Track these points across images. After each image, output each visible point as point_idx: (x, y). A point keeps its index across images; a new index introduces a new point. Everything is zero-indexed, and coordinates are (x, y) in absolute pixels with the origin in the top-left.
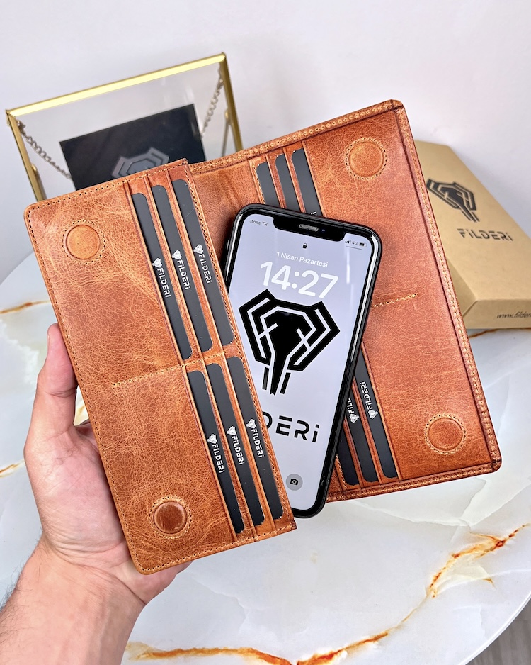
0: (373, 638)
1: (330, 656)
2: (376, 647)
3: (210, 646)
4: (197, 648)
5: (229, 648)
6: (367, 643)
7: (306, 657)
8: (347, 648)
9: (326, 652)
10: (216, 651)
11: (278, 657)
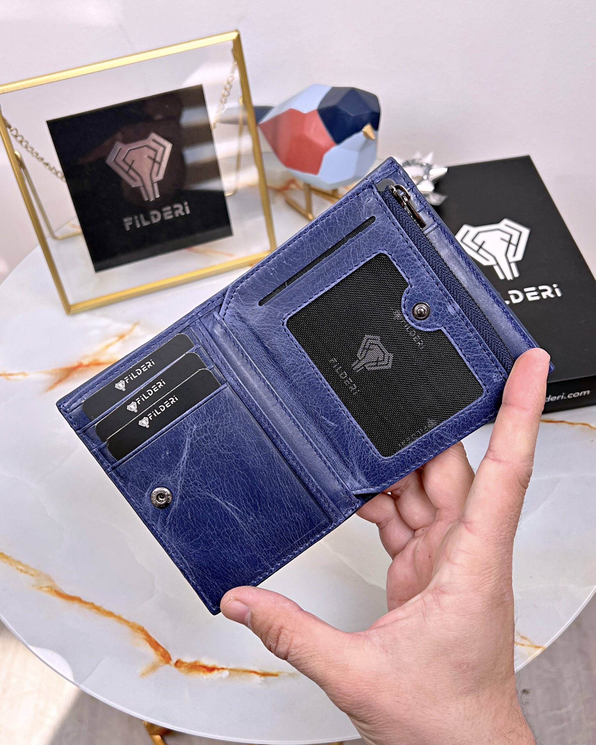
0: (262, 672)
1: (211, 669)
2: (260, 682)
3: (107, 607)
4: (97, 604)
5: (124, 617)
6: (253, 674)
7: (188, 659)
8: (231, 670)
9: (210, 663)
10: (110, 614)
11: (163, 646)
